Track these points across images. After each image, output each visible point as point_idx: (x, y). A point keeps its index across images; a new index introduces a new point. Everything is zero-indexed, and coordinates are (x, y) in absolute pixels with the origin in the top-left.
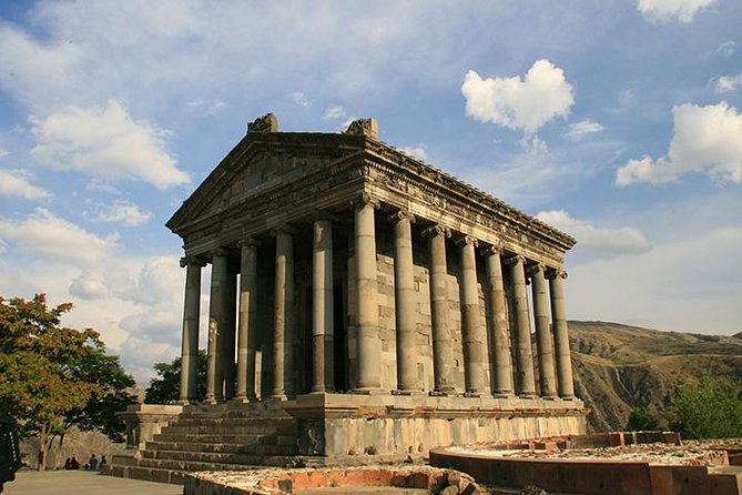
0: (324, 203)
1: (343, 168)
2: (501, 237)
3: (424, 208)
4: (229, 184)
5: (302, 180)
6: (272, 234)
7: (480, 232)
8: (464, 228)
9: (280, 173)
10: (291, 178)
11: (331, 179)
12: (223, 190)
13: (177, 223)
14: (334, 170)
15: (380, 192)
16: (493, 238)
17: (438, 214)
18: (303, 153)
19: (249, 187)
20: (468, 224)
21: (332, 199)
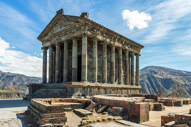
0: (75, 35)
1: (79, 25)
2: (123, 45)
3: (101, 37)
4: (52, 28)
5: (70, 28)
6: (63, 42)
7: (117, 44)
8: (112, 42)
9: (65, 26)
10: (67, 27)
11: (77, 29)
12: (51, 30)
13: (40, 38)
14: (77, 26)
15: (89, 33)
16: (120, 45)
17: (105, 39)
18: (70, 21)
19: (57, 29)
20: (113, 41)
21: (77, 34)
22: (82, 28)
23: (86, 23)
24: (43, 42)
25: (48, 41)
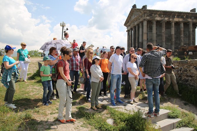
2: (184, 19)
3: (159, 18)
6: (136, 26)
7: (176, 19)
8: (171, 20)
10: (137, 16)
12: (130, 18)
13: (125, 25)
14: (141, 15)
15: (148, 18)
16: (181, 20)
17: (163, 18)
18: (138, 12)
19: (133, 18)
20: (172, 18)
21: (141, 20)
22: (143, 16)
23: (144, 13)
24: (127, 27)
25: (129, 26)
